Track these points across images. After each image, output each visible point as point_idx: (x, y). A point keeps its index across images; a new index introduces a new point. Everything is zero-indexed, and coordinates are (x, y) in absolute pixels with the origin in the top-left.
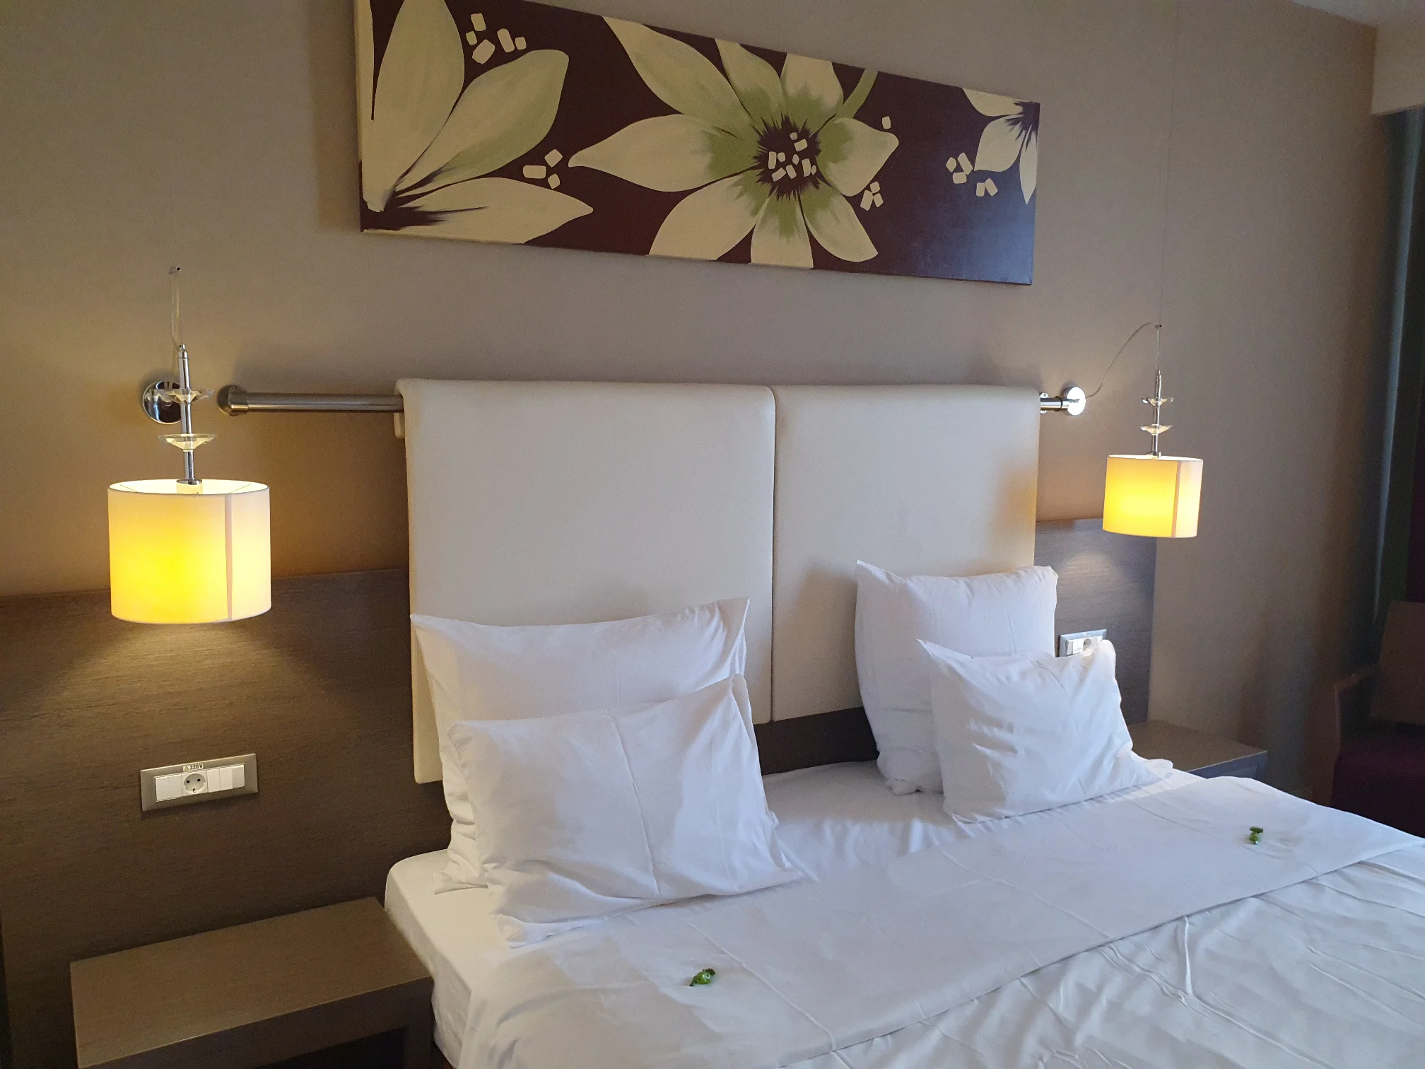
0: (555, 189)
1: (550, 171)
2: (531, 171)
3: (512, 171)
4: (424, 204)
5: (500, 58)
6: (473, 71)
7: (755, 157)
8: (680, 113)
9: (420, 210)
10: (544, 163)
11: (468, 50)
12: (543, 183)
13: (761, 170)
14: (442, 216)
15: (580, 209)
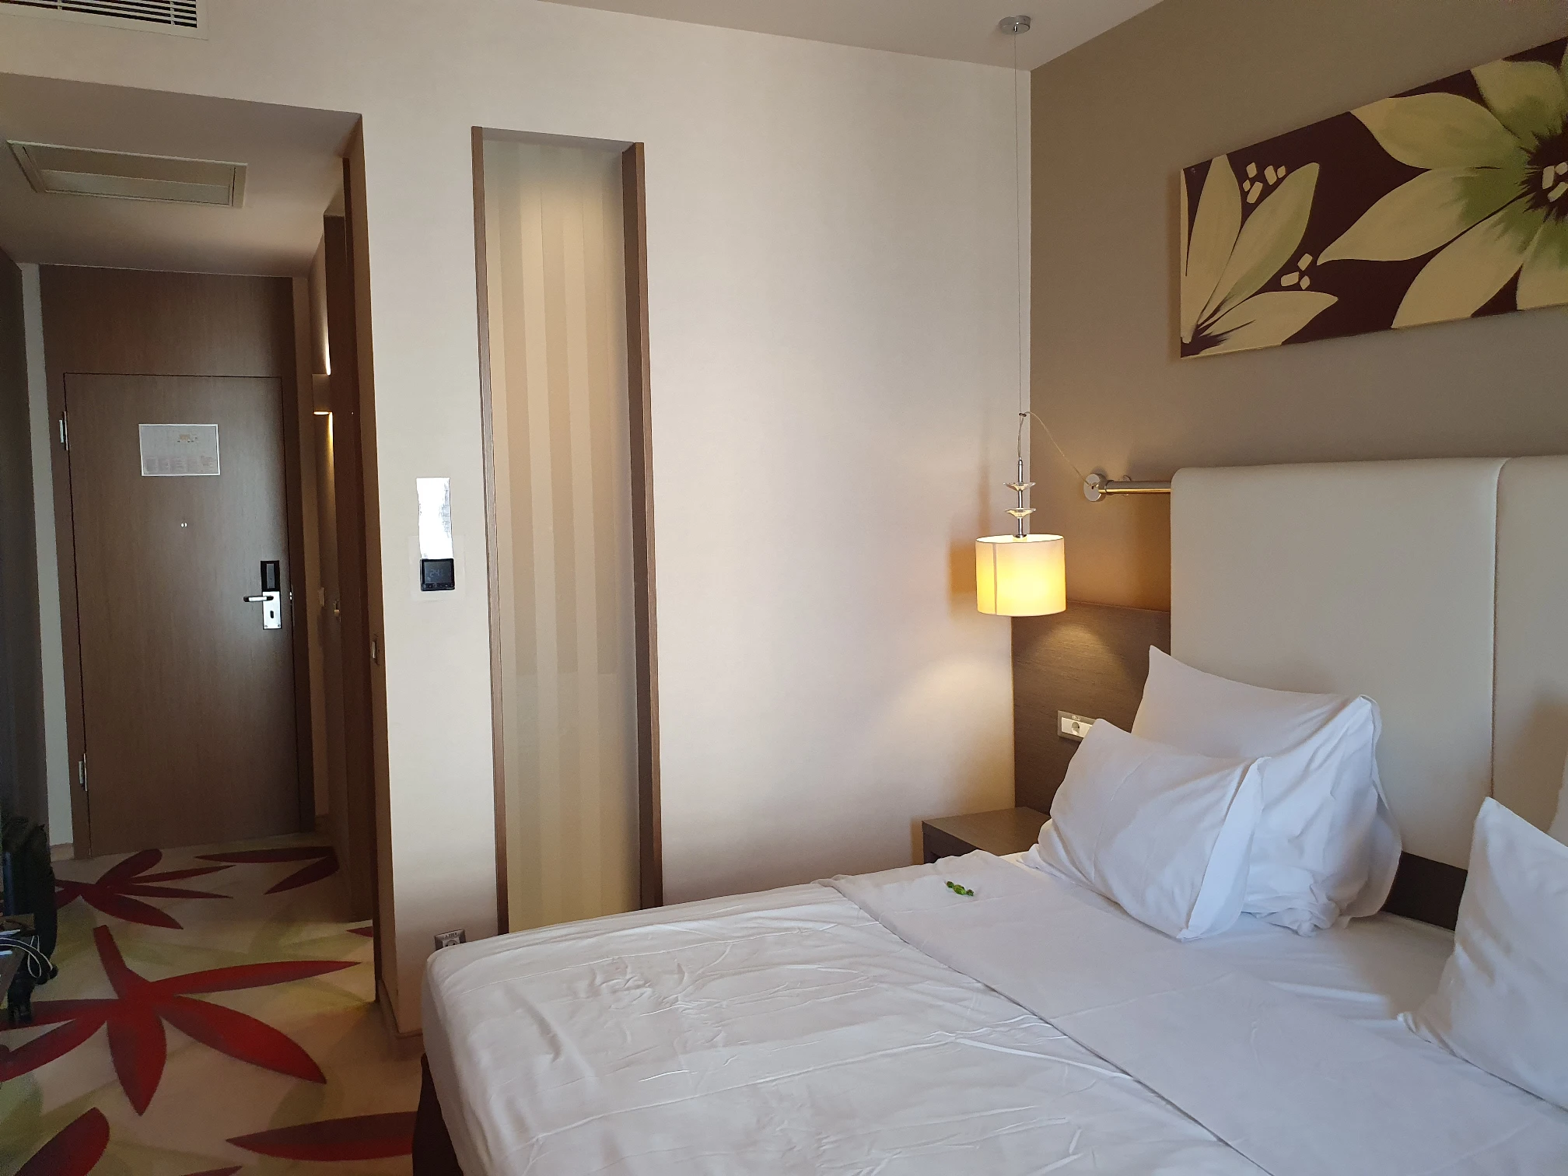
0: (1307, 289)
1: (1302, 275)
2: (1288, 280)
3: (1274, 285)
4: (1214, 330)
5: (1268, 190)
6: (1248, 210)
7: (1523, 183)
8: (1428, 170)
9: (1212, 335)
10: (1298, 269)
11: (1244, 195)
12: (1296, 287)
13: (1532, 195)
14: (1225, 336)
15: (1326, 301)
